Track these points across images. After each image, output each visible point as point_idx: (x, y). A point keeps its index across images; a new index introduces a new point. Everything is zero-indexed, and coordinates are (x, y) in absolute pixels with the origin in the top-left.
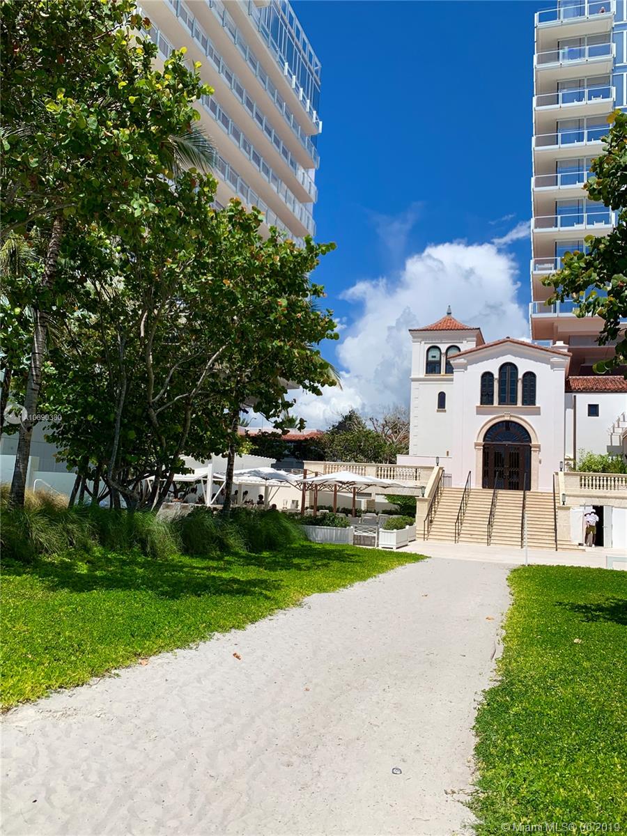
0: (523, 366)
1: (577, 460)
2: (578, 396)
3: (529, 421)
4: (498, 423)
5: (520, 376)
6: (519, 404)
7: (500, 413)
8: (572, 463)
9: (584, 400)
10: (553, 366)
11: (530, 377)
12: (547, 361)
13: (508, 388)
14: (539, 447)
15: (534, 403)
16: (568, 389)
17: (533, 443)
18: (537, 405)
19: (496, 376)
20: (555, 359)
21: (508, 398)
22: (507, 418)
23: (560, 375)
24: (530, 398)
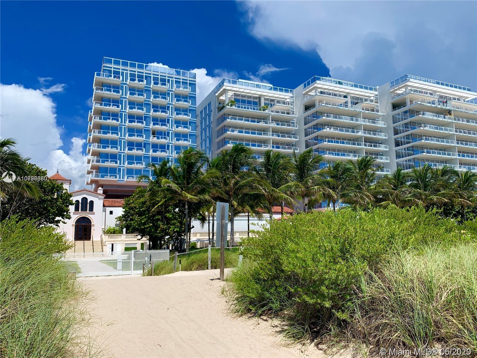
0: (90, 199)
1: (106, 229)
2: (107, 208)
3: (90, 216)
4: (80, 218)
5: (88, 202)
6: (88, 211)
7: (81, 214)
8: (104, 229)
9: (108, 209)
10: (99, 199)
11: (92, 202)
12: (97, 197)
13: (84, 205)
14: (94, 225)
15: (93, 211)
16: (104, 206)
17: (92, 224)
18: (94, 211)
19: (80, 202)
20: (100, 197)
21: (84, 209)
22: (84, 216)
23: (101, 202)
24: (91, 209)
